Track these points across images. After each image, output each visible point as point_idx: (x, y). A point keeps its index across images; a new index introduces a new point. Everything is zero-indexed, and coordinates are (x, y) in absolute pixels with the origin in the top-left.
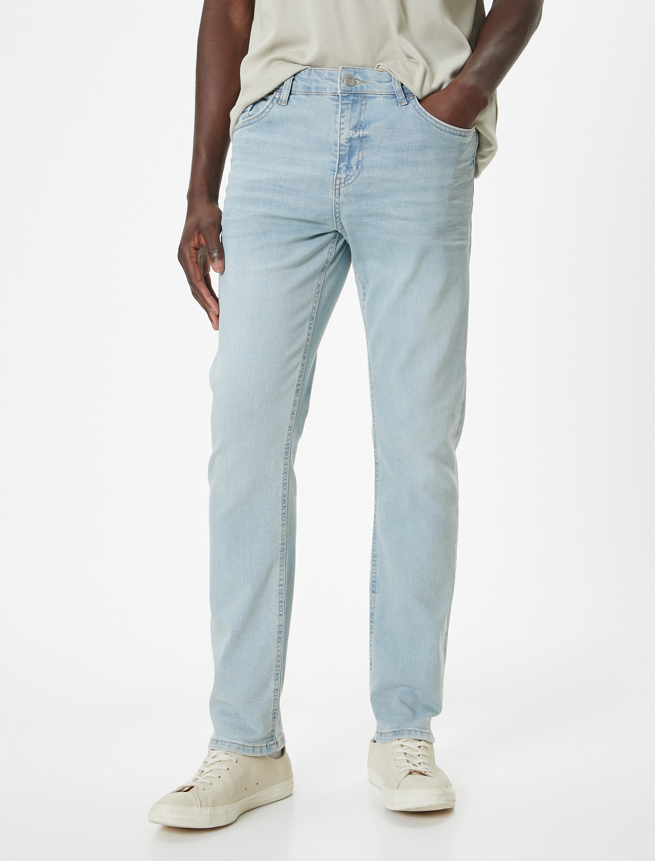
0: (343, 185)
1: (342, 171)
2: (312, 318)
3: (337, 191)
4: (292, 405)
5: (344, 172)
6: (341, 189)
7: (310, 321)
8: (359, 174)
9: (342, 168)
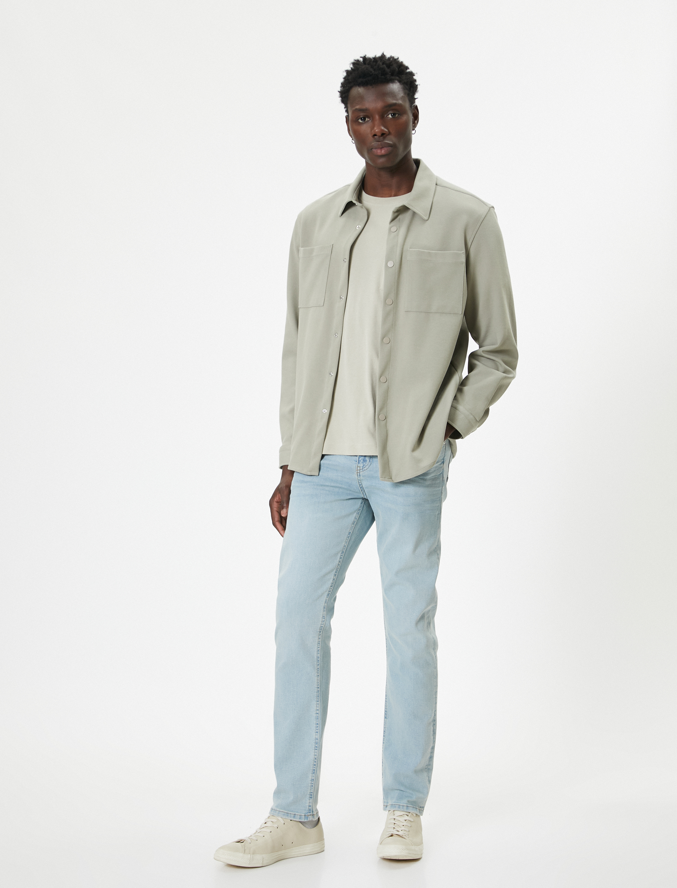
0: (361, 470)
1: (361, 462)
2: (343, 553)
3: (358, 474)
4: (324, 603)
5: (362, 463)
6: (361, 473)
7: (341, 554)
8: (371, 464)
9: (361, 461)
